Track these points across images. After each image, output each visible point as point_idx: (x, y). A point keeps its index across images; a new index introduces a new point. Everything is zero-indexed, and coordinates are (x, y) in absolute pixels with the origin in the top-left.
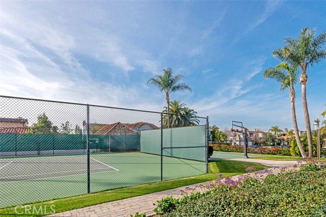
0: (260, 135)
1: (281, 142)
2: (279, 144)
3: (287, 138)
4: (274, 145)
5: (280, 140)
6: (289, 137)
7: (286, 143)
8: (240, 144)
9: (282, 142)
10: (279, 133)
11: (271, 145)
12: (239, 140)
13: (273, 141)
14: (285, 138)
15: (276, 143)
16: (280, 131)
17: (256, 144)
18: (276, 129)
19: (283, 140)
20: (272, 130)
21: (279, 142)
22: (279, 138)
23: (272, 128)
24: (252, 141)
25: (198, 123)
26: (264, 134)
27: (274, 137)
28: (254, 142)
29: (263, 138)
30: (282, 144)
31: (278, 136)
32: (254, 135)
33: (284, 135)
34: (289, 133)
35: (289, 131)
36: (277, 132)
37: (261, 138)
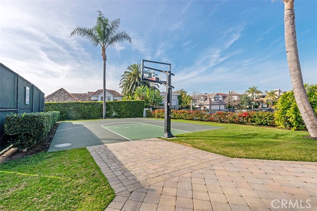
0: (236, 98)
1: (259, 104)
2: (257, 107)
3: (267, 100)
4: (250, 108)
5: (258, 102)
6: (269, 98)
7: (266, 106)
8: (210, 108)
9: (261, 105)
10: (257, 95)
11: (247, 108)
12: (209, 103)
13: (250, 103)
14: (265, 100)
15: (252, 106)
16: (258, 92)
17: (229, 107)
18: (253, 90)
19: (262, 103)
20: (249, 91)
21: (257, 104)
22: (257, 100)
23: (249, 90)
24: (225, 105)
25: (159, 87)
26: (239, 96)
27: (251, 100)
28: (227, 105)
29: (238, 100)
30: (260, 107)
31: (256, 98)
32: (227, 98)
33: (264, 97)
34: (270, 94)
35: (269, 92)
36: (255, 94)
37: (235, 101)
